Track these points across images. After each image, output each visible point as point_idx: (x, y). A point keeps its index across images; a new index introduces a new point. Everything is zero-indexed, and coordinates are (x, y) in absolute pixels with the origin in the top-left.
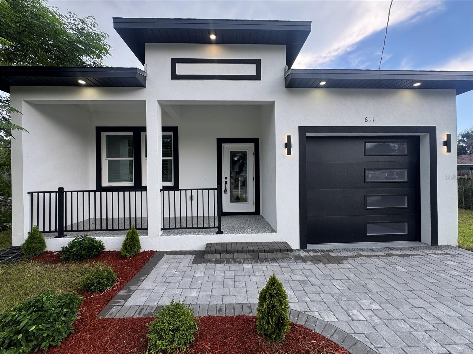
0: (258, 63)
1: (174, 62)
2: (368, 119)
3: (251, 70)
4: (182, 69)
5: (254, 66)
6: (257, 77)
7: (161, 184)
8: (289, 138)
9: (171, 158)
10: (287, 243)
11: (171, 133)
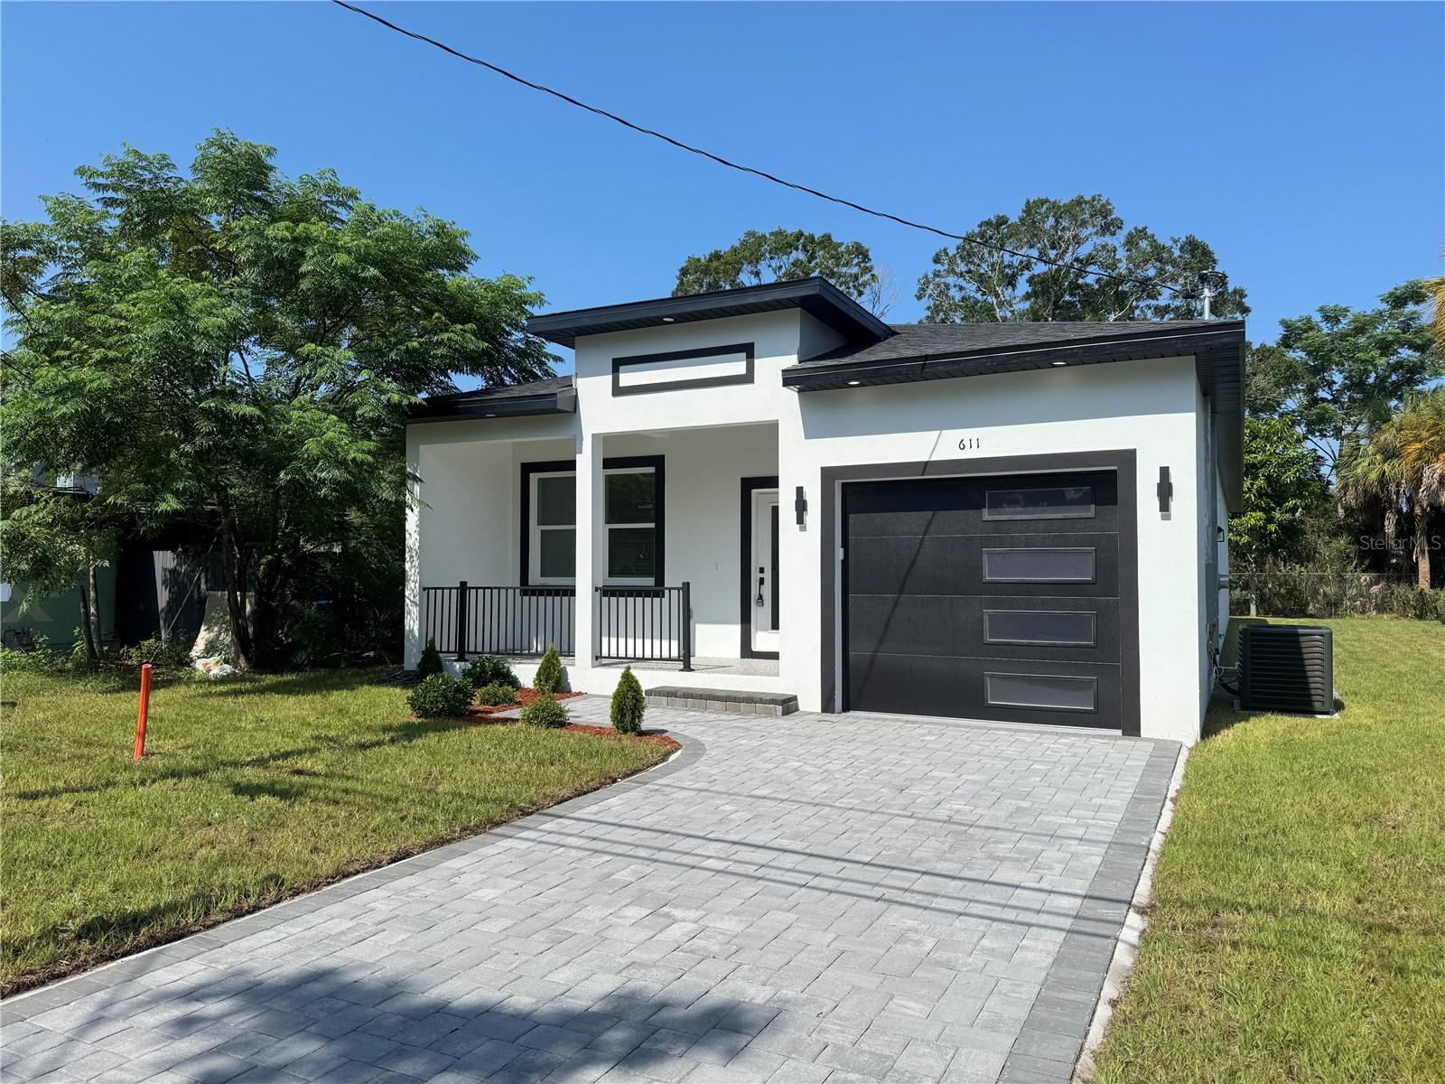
0: (747, 349)
1: (619, 363)
2: (967, 443)
3: (737, 367)
5: (743, 357)
6: (748, 378)
8: (800, 491)
9: (652, 525)
10: (795, 698)
11: (651, 470)
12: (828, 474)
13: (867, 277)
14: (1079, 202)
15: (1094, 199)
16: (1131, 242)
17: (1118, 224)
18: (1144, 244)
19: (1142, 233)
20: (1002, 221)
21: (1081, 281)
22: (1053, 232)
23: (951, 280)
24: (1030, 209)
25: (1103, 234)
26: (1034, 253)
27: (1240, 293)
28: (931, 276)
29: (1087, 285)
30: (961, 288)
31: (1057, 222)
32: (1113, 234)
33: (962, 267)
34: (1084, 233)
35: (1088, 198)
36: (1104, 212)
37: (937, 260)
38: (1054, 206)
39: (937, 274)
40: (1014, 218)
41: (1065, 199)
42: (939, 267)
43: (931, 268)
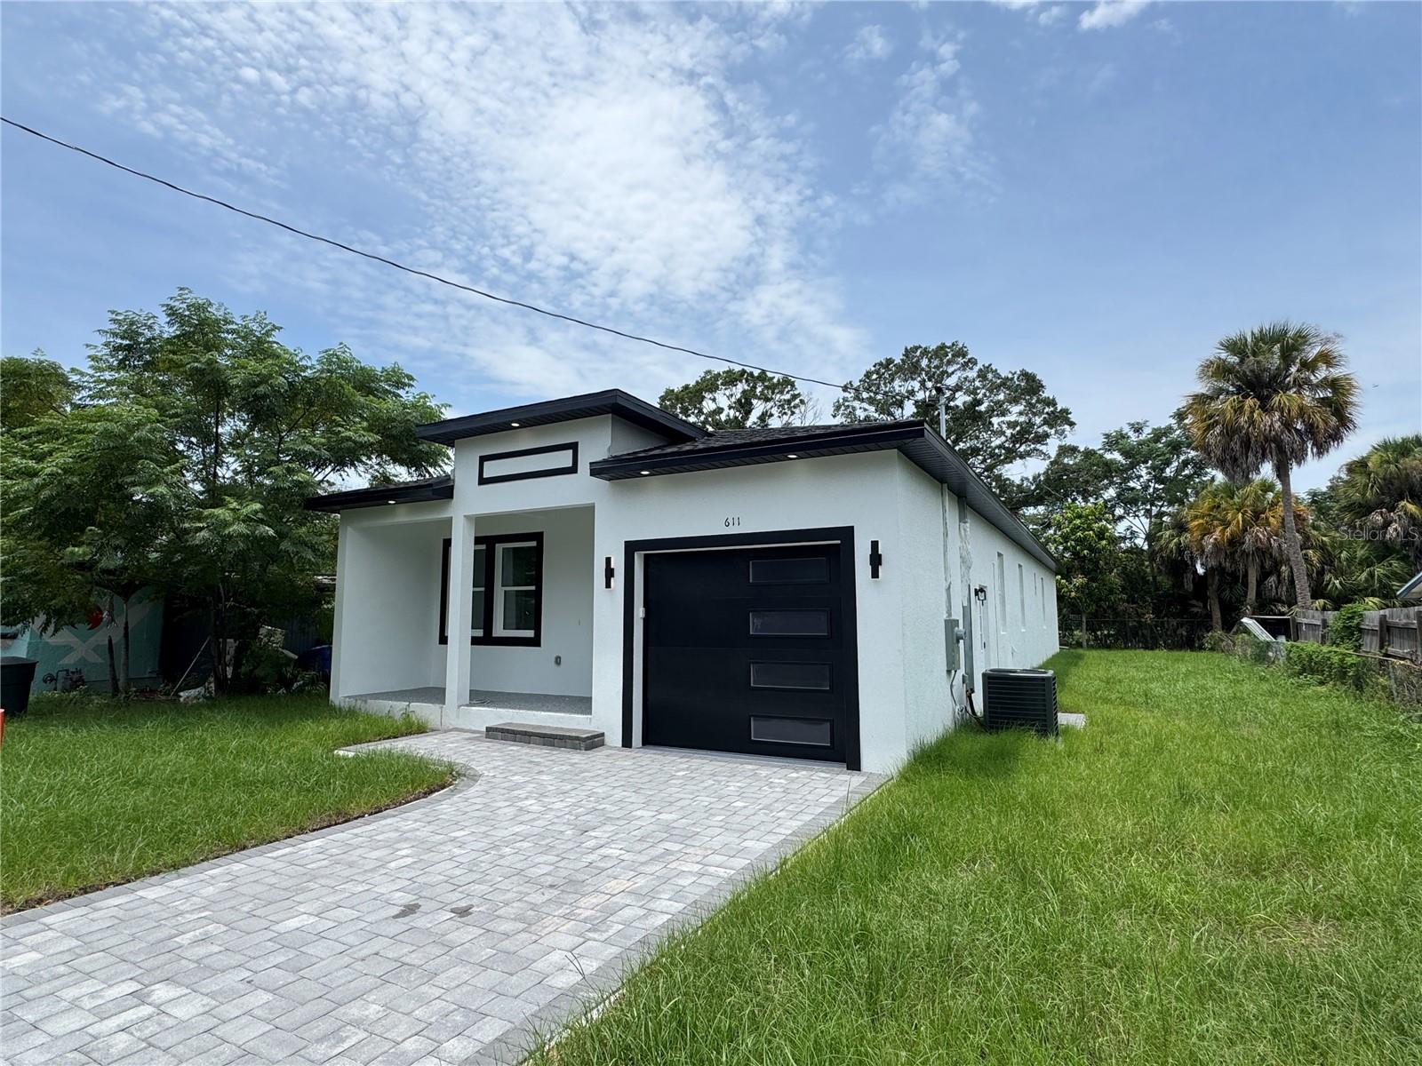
0: (574, 447)
1: (483, 459)
2: (730, 521)
3: (564, 459)
4: (492, 469)
5: (570, 452)
6: (573, 470)
7: (469, 633)
8: (608, 560)
9: (533, 588)
10: (603, 735)
11: (533, 544)
12: (631, 548)
13: (797, 401)
14: (943, 347)
15: (953, 344)
16: (982, 375)
17: (973, 362)
18: (990, 376)
19: (988, 368)
20: (890, 361)
21: (952, 404)
22: (927, 369)
23: (857, 404)
24: (908, 353)
25: (964, 370)
26: (916, 385)
27: (1066, 412)
28: (841, 401)
29: (957, 407)
30: (865, 410)
31: (930, 361)
32: (972, 369)
33: (865, 395)
34: (950, 370)
35: (948, 344)
36: (962, 353)
37: (845, 389)
38: (925, 352)
39: (845, 400)
40: (898, 361)
41: (933, 347)
42: (846, 395)
43: (842, 394)
